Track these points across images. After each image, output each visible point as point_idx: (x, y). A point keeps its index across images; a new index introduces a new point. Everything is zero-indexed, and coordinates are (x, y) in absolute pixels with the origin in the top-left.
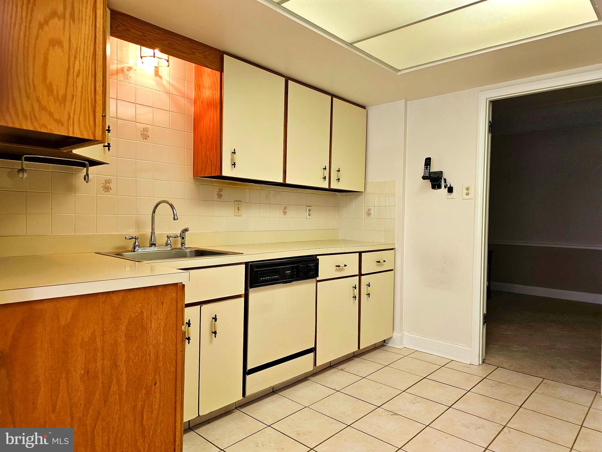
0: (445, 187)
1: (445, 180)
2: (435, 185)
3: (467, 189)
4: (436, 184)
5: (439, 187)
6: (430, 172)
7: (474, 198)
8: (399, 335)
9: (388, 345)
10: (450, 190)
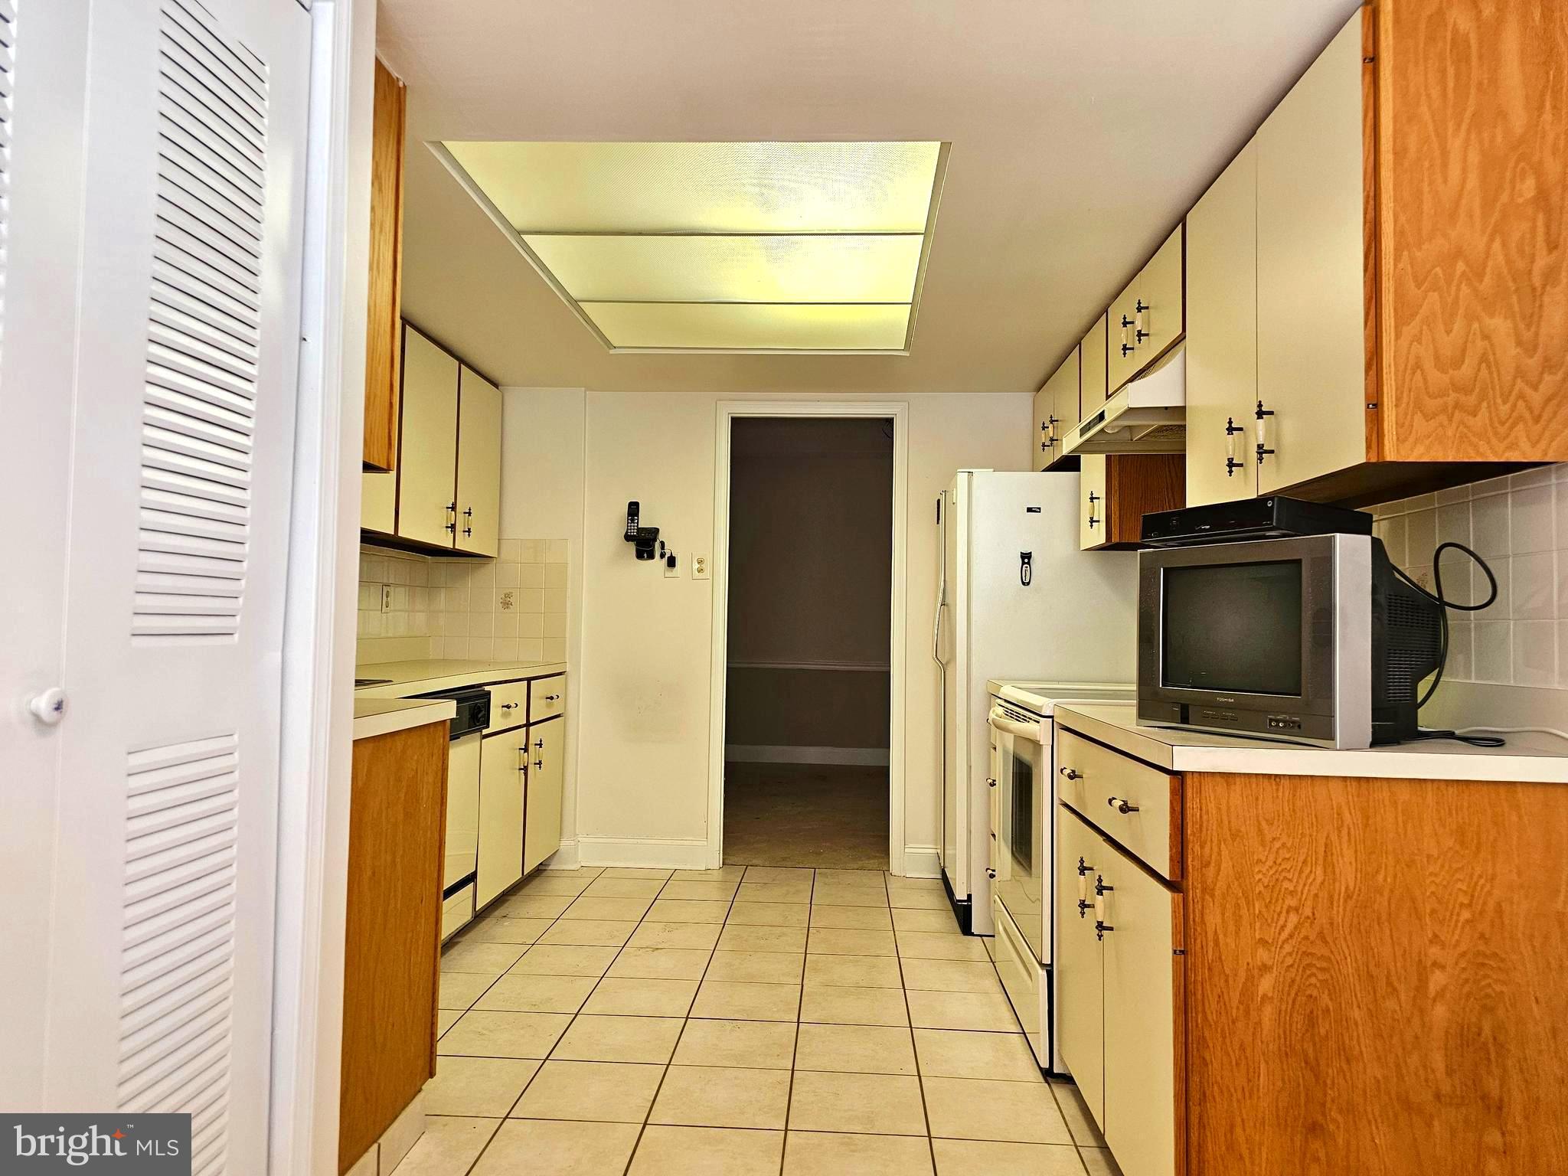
0: (662, 556)
1: (663, 544)
2: (644, 551)
3: (700, 562)
4: (646, 551)
5: (651, 556)
6: (638, 529)
7: (711, 578)
8: (573, 843)
9: (550, 868)
10: (672, 562)
